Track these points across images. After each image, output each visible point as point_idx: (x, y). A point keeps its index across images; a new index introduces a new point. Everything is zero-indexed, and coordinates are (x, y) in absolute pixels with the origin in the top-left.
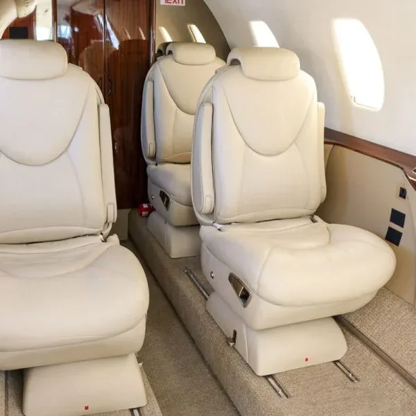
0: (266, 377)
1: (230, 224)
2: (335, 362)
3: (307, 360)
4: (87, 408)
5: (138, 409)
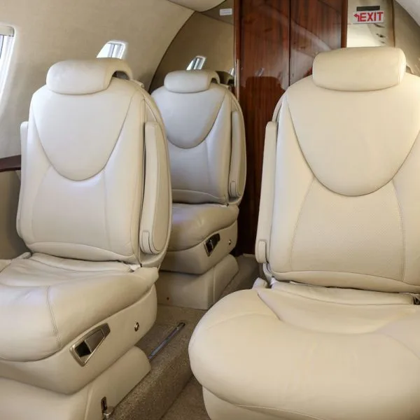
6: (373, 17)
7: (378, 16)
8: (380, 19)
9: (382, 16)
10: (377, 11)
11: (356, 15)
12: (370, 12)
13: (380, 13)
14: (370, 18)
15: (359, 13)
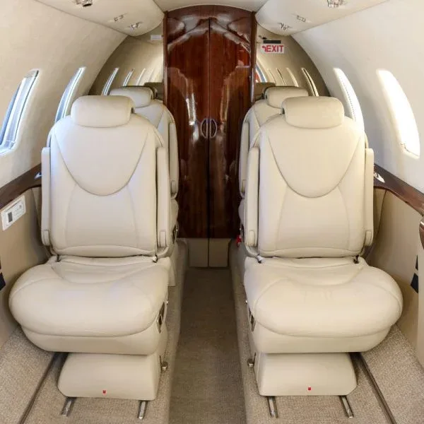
0: (268, 398)
1: (272, 257)
2: (341, 397)
3: (310, 389)
4: (104, 392)
5: (147, 402)
6: (276, 48)
7: (280, 48)
8: (281, 51)
9: (283, 48)
10: (279, 45)
11: (263, 47)
12: (274, 45)
13: (281, 46)
14: (274, 49)
15: (265, 45)
